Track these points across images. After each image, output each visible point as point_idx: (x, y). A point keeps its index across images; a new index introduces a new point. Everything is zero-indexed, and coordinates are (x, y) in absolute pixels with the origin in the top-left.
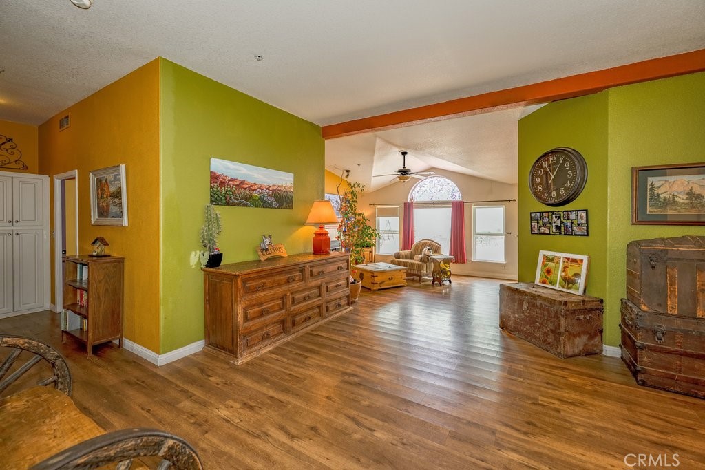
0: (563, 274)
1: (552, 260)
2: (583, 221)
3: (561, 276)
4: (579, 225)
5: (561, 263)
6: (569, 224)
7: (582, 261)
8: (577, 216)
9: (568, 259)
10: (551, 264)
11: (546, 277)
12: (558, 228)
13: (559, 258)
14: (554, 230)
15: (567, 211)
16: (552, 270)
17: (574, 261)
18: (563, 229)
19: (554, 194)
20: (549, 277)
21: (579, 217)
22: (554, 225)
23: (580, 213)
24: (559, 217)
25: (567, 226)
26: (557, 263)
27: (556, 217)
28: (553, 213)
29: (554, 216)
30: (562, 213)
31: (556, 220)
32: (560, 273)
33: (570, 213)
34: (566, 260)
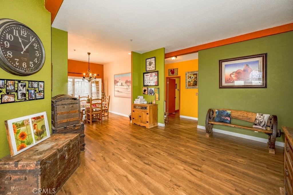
0: (35, 131)
1: (23, 124)
2: (42, 89)
3: (34, 134)
4: (39, 92)
5: (31, 123)
6: (33, 91)
7: (43, 116)
8: (38, 85)
9: (34, 118)
10: (22, 129)
11: (22, 142)
12: (24, 95)
13: (28, 120)
14: (20, 97)
15: (32, 81)
16: (26, 133)
17: (38, 118)
18: (27, 96)
19: (24, 65)
20: (25, 140)
21: (40, 86)
22: (19, 93)
23: (40, 83)
24: (25, 86)
25: (31, 93)
26: (28, 125)
27: (21, 85)
28: (19, 81)
29: (20, 84)
30: (27, 82)
31: (21, 88)
32: (33, 131)
33: (33, 83)
34: (33, 120)
